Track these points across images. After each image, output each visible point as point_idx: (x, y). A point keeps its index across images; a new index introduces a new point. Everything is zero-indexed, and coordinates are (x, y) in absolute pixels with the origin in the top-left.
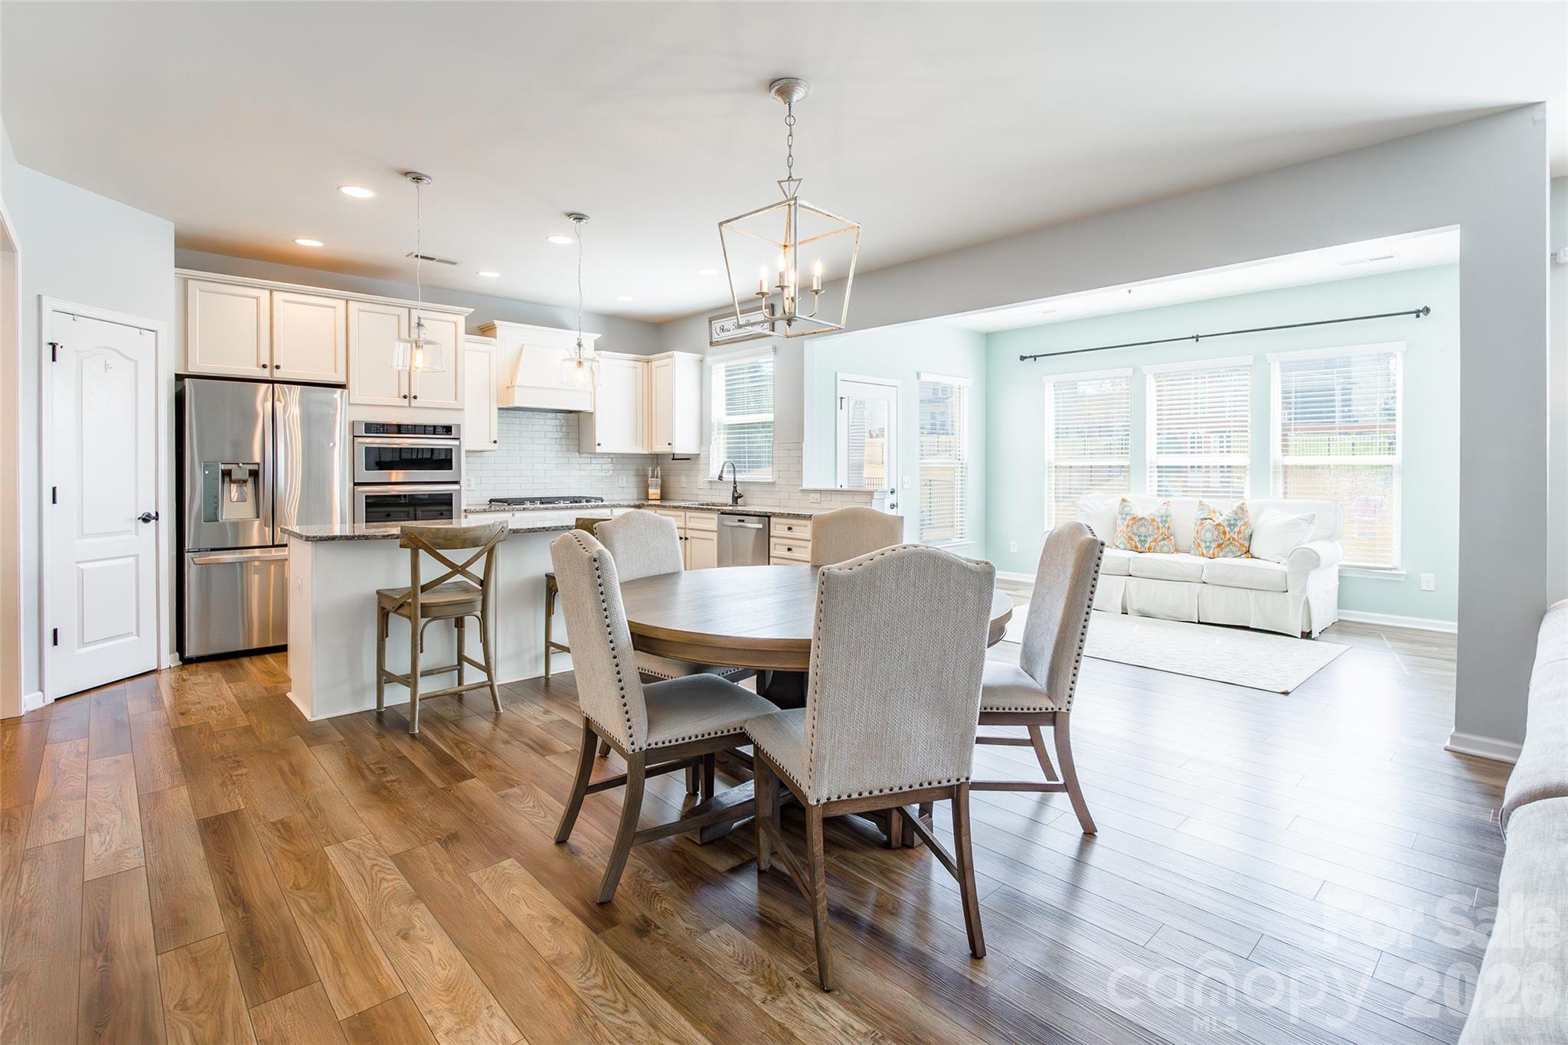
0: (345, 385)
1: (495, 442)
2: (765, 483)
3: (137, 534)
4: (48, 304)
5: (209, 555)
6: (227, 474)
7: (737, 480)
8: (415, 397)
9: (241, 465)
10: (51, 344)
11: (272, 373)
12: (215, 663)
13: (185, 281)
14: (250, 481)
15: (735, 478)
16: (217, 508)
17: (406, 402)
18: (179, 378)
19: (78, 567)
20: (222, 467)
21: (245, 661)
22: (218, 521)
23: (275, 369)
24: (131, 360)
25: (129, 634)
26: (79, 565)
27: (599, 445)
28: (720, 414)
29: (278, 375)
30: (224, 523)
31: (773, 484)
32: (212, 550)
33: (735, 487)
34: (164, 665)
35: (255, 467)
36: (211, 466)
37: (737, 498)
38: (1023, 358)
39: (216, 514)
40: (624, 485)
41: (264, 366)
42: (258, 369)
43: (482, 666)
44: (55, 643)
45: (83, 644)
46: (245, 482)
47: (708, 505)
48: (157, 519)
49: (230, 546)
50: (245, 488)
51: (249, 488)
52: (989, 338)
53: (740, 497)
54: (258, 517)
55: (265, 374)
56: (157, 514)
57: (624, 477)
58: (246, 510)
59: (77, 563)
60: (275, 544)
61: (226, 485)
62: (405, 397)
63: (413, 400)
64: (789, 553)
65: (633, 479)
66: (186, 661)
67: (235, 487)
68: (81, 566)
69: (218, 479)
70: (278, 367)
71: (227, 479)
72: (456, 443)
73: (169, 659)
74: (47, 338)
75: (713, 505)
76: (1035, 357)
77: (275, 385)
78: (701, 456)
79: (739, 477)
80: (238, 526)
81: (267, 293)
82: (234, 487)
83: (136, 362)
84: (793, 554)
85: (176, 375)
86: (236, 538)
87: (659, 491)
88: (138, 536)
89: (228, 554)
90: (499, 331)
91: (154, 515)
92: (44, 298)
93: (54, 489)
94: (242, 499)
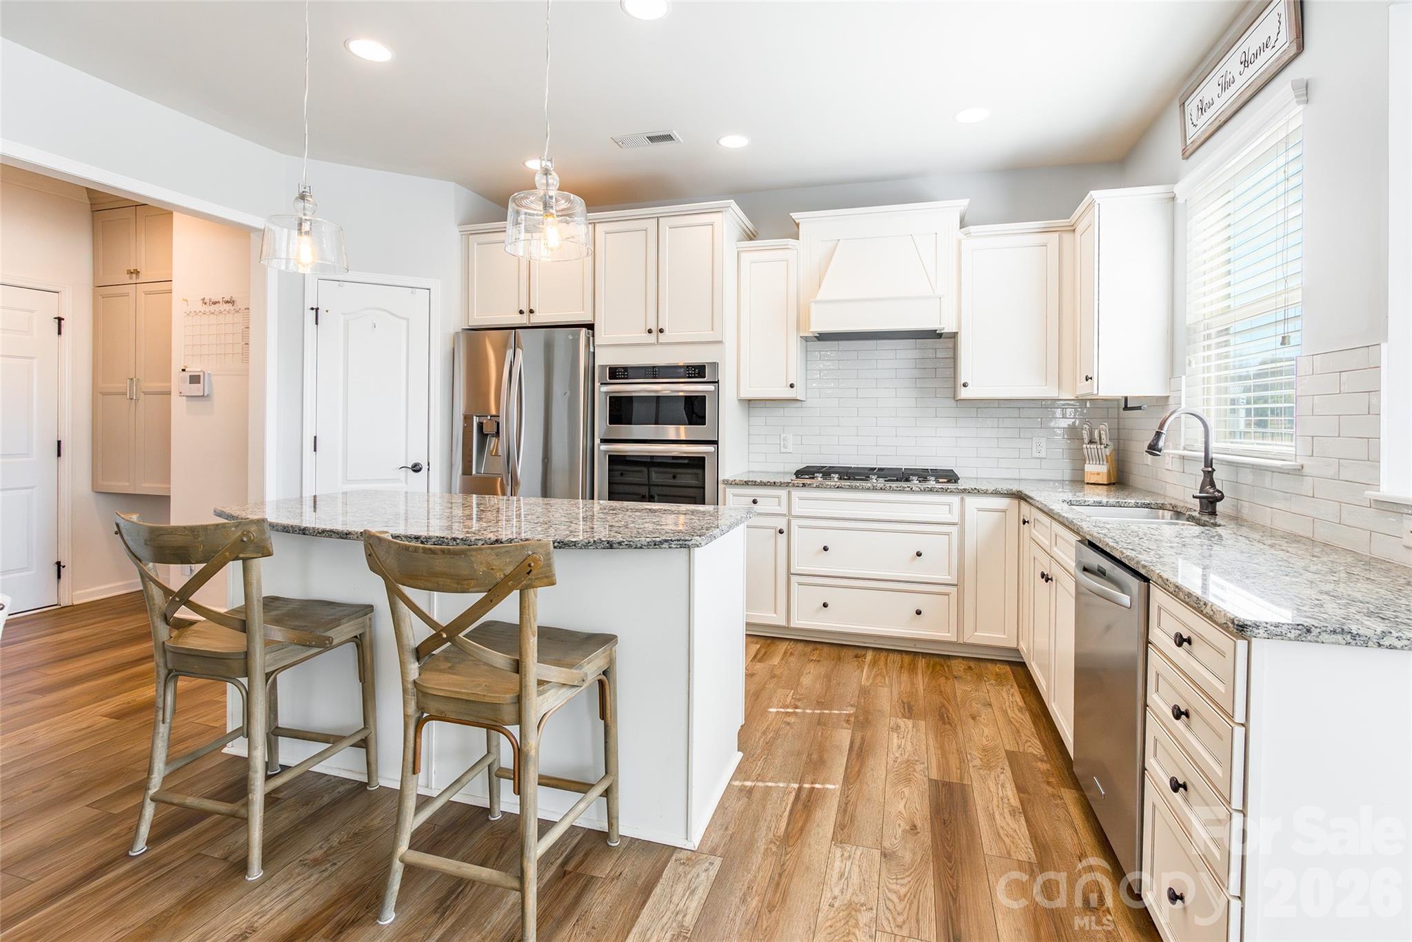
0: (593, 324)
1: (792, 386)
6: (481, 427)
8: (661, 331)
9: (489, 417)
10: (312, 309)
11: (528, 318)
13: (468, 238)
16: (471, 461)
17: (652, 338)
20: (477, 420)
23: (530, 314)
24: (403, 319)
27: (964, 386)
35: (498, 420)
36: (468, 418)
40: (1043, 455)
41: (524, 313)
42: (516, 314)
55: (523, 320)
56: (429, 464)
62: (650, 332)
63: (660, 334)
69: (473, 431)
70: (533, 310)
72: (711, 387)
74: (311, 303)
83: (408, 320)
91: (425, 465)
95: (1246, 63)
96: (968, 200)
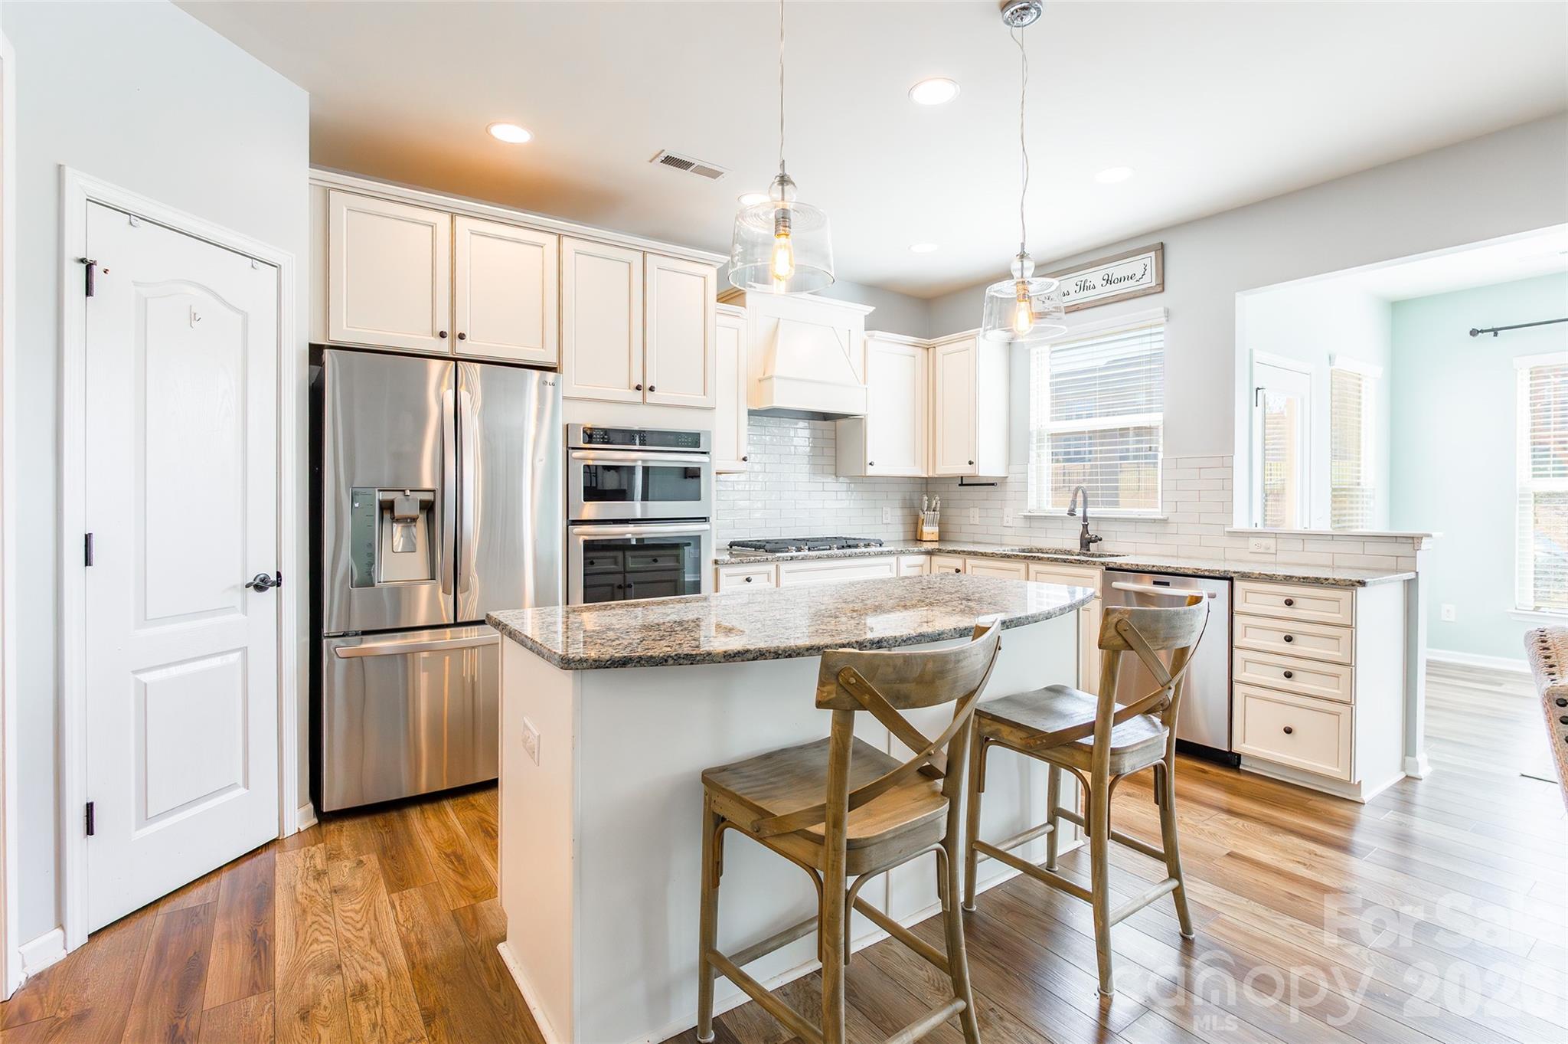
0: (556, 368)
1: (744, 459)
2: (1155, 521)
3: (245, 611)
4: (78, 185)
5: (361, 642)
6: (387, 507)
7: (1088, 515)
8: (652, 389)
9: (408, 493)
10: (82, 261)
11: (453, 346)
12: (367, 819)
13: (327, 192)
14: (422, 519)
15: (1085, 512)
16: (372, 564)
17: (638, 397)
18: (316, 353)
19: (138, 681)
20: (381, 496)
21: (414, 814)
22: (373, 585)
23: (458, 340)
24: (238, 311)
25: (233, 786)
26: (138, 676)
27: (870, 464)
28: (1042, 418)
29: (463, 349)
30: (381, 589)
31: (1165, 521)
32: (365, 633)
33: (1085, 527)
34: (290, 830)
35: (428, 496)
36: (364, 494)
37: (1090, 541)
38: (1474, 333)
39: (370, 574)
40: (888, 521)
41: (442, 335)
42: (433, 338)
43: (941, 959)
44: (90, 830)
45: (146, 819)
46: (414, 520)
47: (1031, 551)
48: (279, 585)
49: (388, 627)
50: (414, 529)
51: (420, 529)
52: (1397, 307)
53: (1095, 541)
54: (433, 578)
55: (443, 347)
56: (279, 575)
57: (889, 509)
58: (416, 565)
59: (135, 672)
60: (459, 621)
61: (386, 526)
62: (638, 388)
63: (649, 393)
64: (1287, 645)
65: (899, 512)
66: (325, 818)
67: (400, 528)
68: (145, 677)
69: (374, 516)
70: (462, 337)
71: (387, 516)
72: (705, 460)
73: (298, 817)
74: (74, 249)
75: (1040, 551)
76: (1495, 331)
77: (459, 362)
78: (1008, 480)
79: (1091, 512)
80: (400, 593)
81: (447, 218)
82: (398, 529)
83: (243, 315)
84: (1295, 647)
85: (311, 345)
86: (397, 614)
87: (936, 529)
88: (246, 615)
89: (386, 639)
90: (749, 298)
91: (274, 578)
92: (69, 173)
93: (88, 538)
94: (411, 548)
95: (1108, 281)
96: (874, 308)
